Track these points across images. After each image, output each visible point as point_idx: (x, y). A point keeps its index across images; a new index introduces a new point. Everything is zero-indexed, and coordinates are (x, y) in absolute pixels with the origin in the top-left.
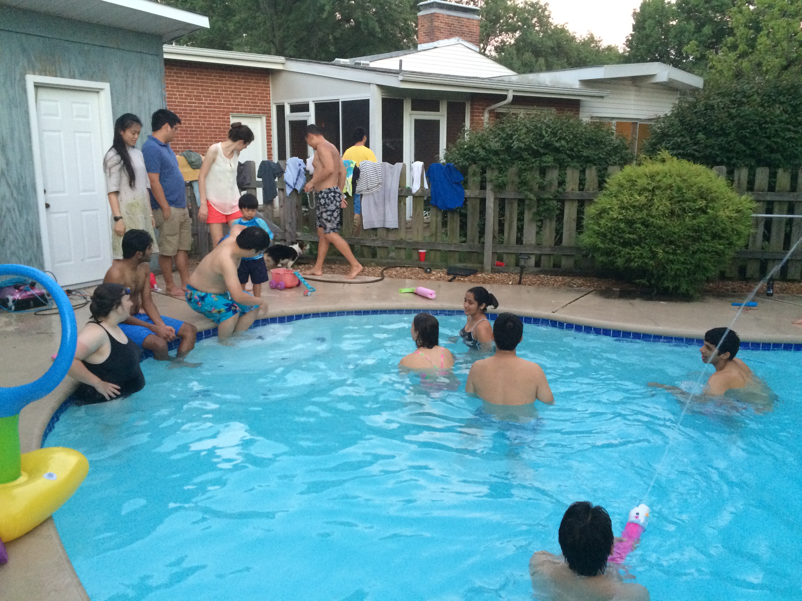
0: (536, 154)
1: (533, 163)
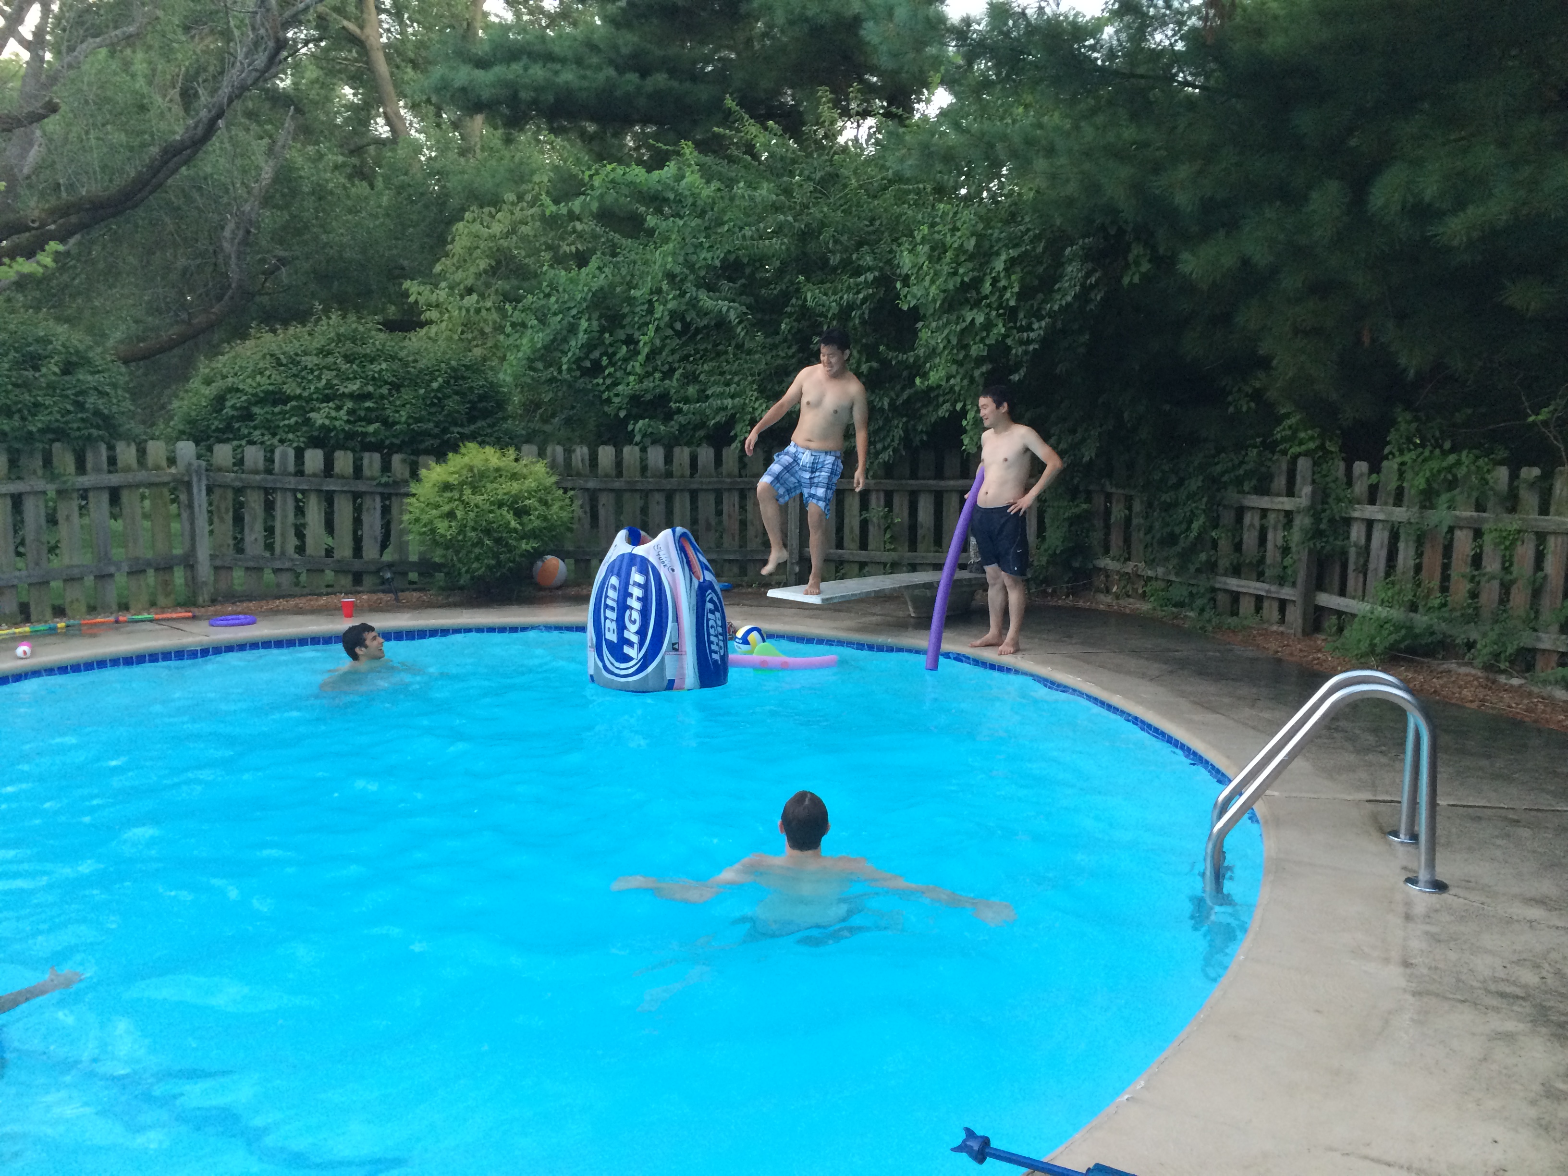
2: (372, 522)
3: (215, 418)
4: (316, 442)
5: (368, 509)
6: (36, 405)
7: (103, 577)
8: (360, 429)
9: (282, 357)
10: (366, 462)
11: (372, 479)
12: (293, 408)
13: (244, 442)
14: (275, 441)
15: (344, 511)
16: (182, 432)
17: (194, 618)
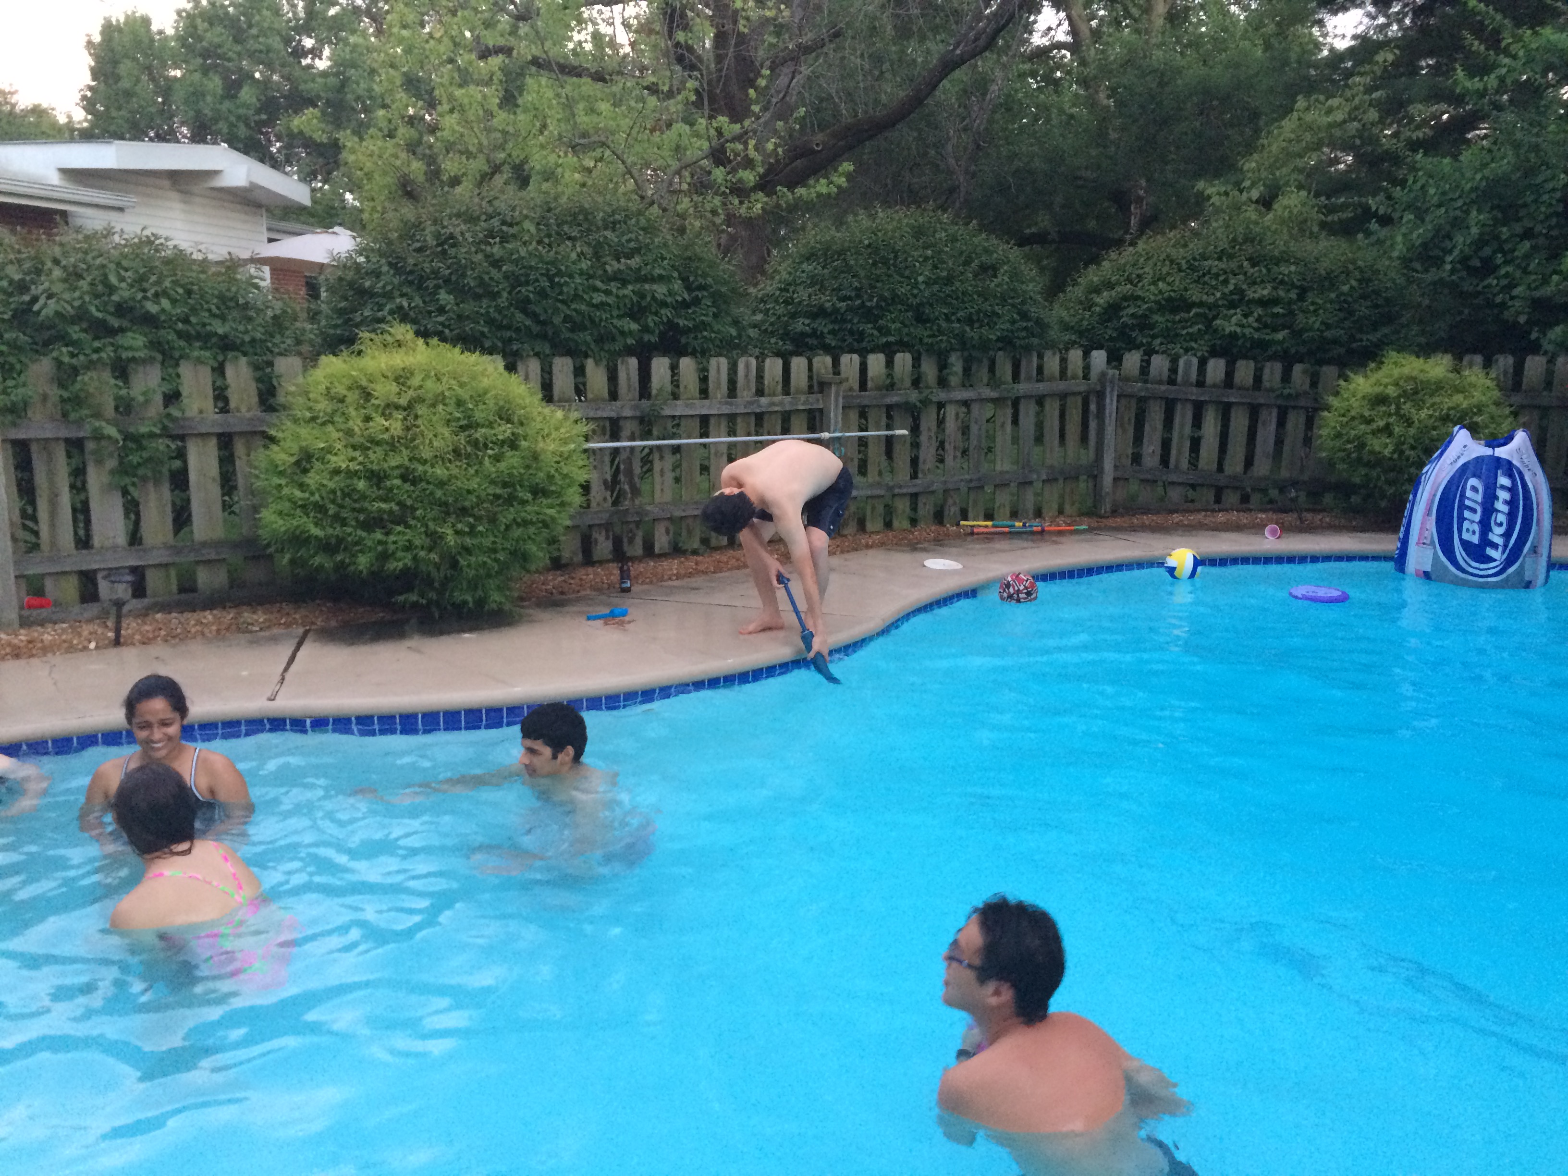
0: (101, 329)
1: (97, 351)
2: (1266, 437)
5: (1264, 424)
7: (1026, 483)
8: (1267, 337)
9: (1180, 261)
10: (1267, 371)
11: (1272, 390)
12: (1197, 315)
14: (1179, 350)
15: (1239, 422)
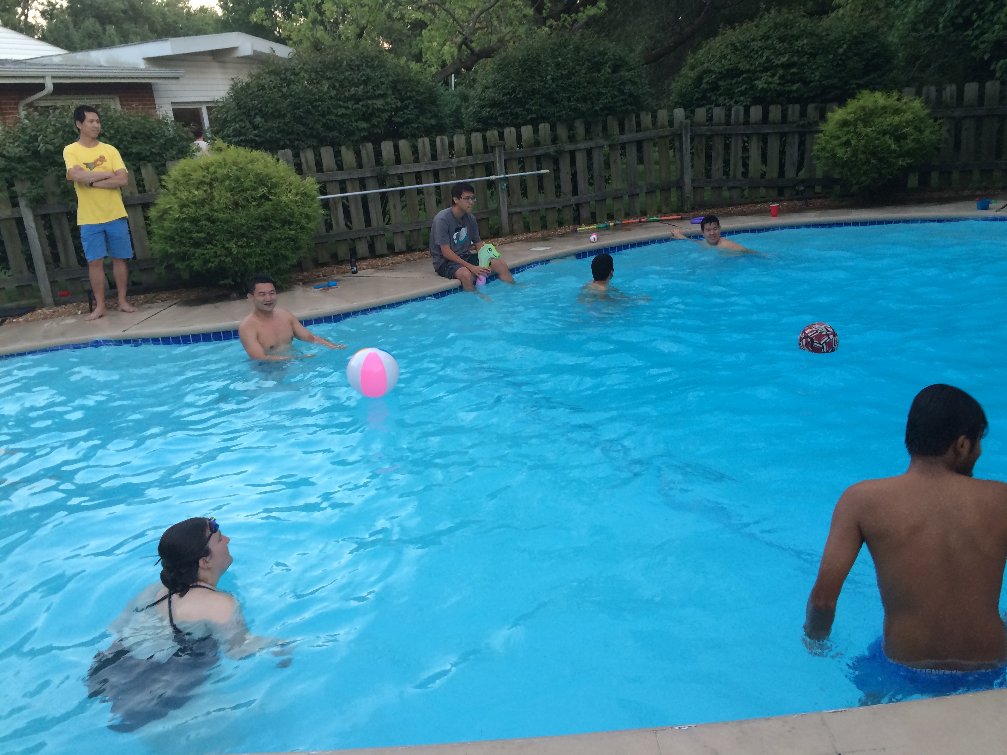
2: (792, 153)
3: (697, 92)
4: (756, 101)
5: (790, 144)
6: (600, 94)
7: (633, 196)
8: (787, 89)
9: (738, 44)
10: (790, 111)
11: (794, 122)
12: (744, 79)
13: (713, 106)
14: (732, 103)
15: (774, 145)
16: (677, 103)
17: (682, 219)
